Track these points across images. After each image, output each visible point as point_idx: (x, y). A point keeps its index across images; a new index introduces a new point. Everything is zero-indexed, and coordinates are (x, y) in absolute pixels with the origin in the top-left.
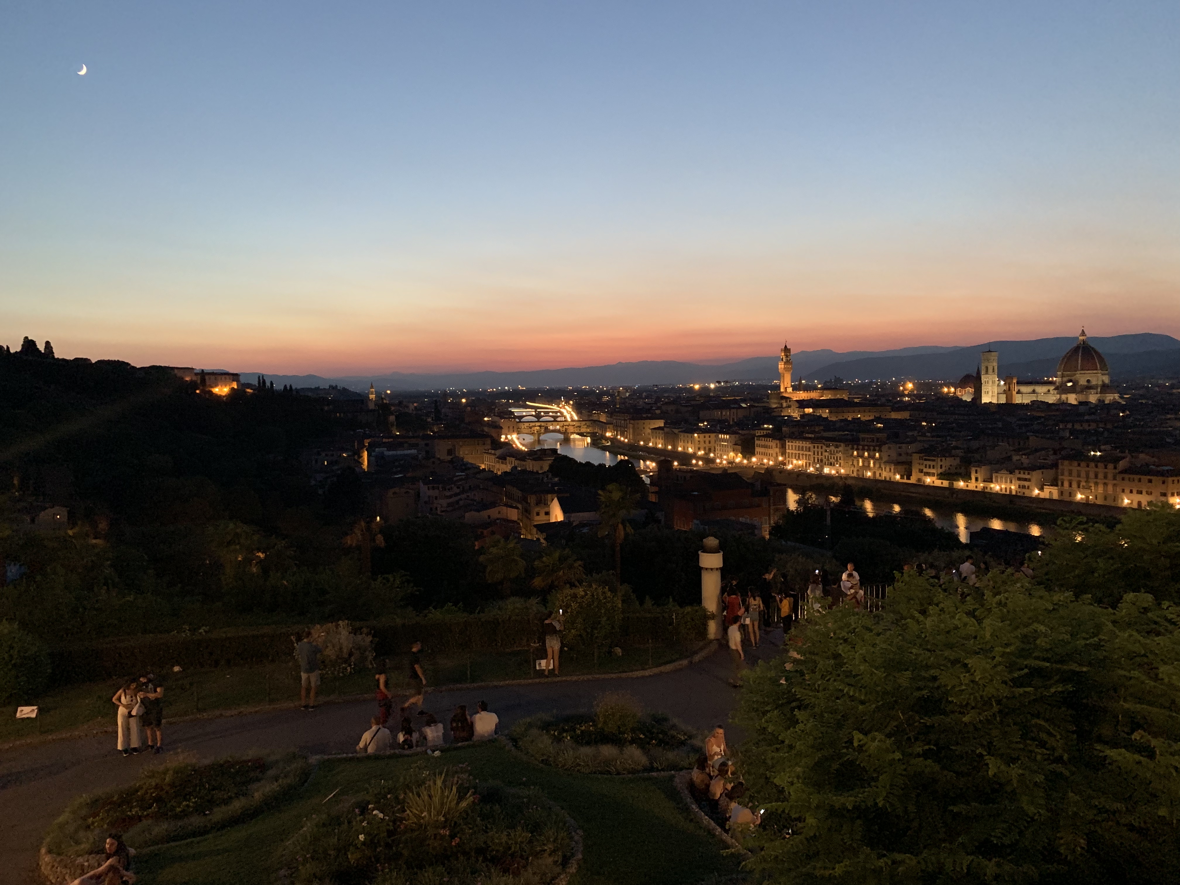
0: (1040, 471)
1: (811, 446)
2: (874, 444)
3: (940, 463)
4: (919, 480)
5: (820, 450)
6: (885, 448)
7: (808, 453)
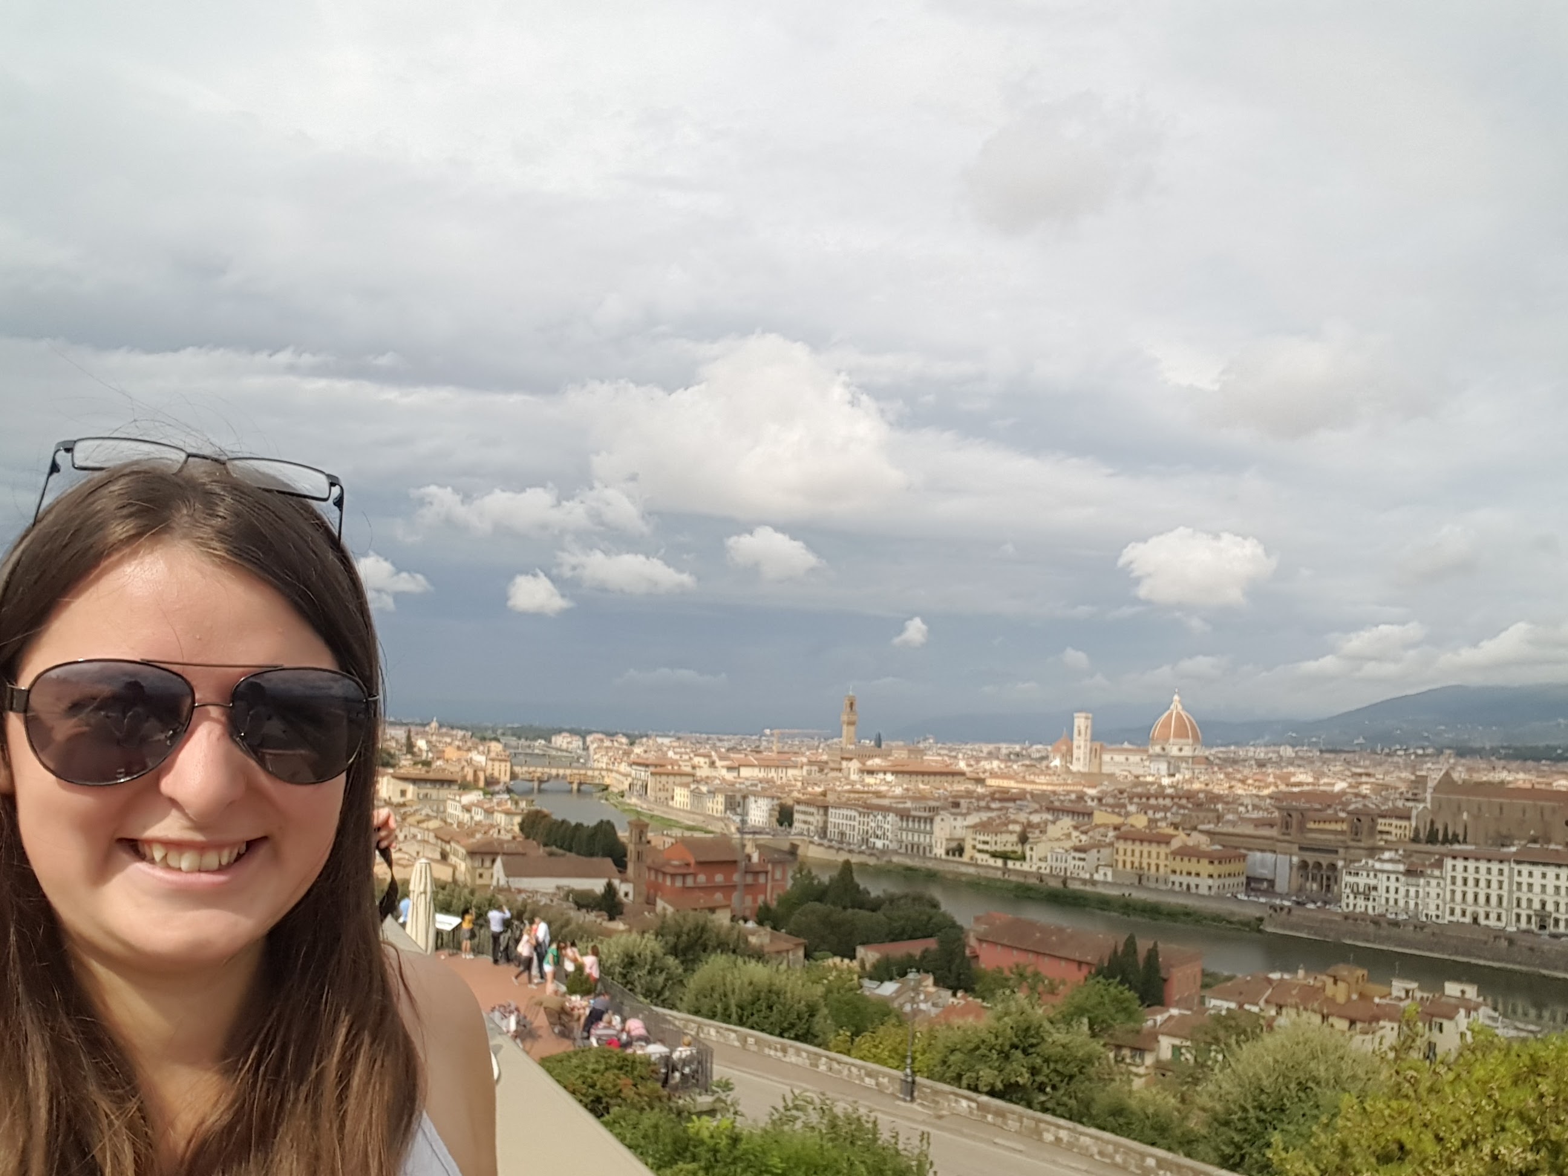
0: (1095, 851)
1: (857, 815)
2: (926, 814)
3: (995, 838)
4: (972, 858)
5: (866, 820)
6: (938, 819)
7: (852, 823)
